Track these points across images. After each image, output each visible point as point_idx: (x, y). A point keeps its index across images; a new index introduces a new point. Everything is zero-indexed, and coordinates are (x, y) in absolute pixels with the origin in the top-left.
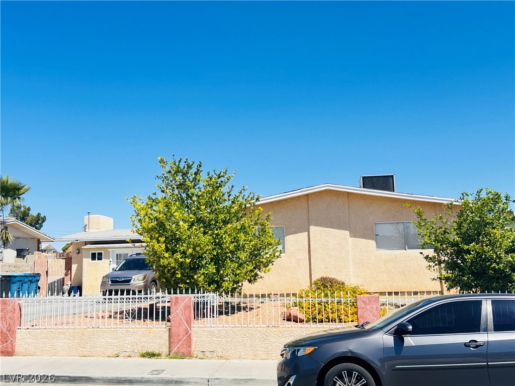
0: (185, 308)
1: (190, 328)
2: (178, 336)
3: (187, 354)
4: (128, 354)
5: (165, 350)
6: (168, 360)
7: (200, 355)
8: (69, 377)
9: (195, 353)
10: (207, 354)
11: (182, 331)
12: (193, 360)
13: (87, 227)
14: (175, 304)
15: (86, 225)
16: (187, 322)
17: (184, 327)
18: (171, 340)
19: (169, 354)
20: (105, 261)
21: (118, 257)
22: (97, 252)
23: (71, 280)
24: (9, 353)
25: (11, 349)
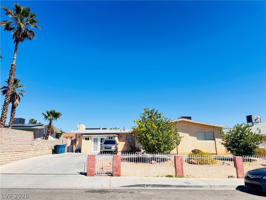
0: (181, 160)
1: (183, 167)
2: (179, 169)
3: (182, 176)
4: (161, 176)
5: (174, 175)
6: (176, 178)
7: (186, 176)
8: (162, 185)
9: (185, 176)
10: (189, 176)
11: (180, 168)
12: (184, 178)
13: (79, 128)
14: (177, 158)
15: (78, 128)
16: (181, 165)
17: (181, 167)
18: (177, 171)
19: (176, 176)
20: (90, 141)
21: (94, 139)
22: (87, 137)
23: (76, 147)
24: (119, 175)
25: (119, 174)
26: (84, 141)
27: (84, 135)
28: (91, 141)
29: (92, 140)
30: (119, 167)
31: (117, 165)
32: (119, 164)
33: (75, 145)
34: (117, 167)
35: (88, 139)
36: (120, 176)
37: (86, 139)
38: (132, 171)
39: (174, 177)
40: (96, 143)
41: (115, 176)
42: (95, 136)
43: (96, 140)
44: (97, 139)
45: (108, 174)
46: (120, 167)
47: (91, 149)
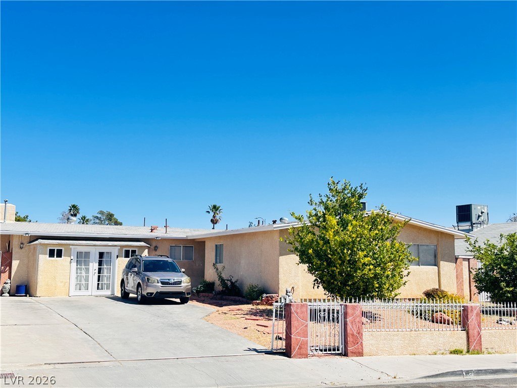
0: (477, 315)
1: (481, 330)
3: (479, 352)
4: (442, 352)
6: (468, 356)
7: (486, 351)
9: (483, 350)
10: (490, 350)
11: (476, 334)
12: (483, 355)
14: (471, 311)
17: (477, 330)
18: (470, 340)
19: (468, 352)
20: (64, 259)
21: (79, 255)
22: (56, 249)
23: (10, 278)
24: (360, 354)
25: (361, 350)
26: (44, 259)
27: (40, 241)
28: (69, 259)
29: (72, 258)
30: (359, 333)
31: (355, 328)
32: (358, 328)
33: (7, 273)
34: (355, 333)
35: (59, 254)
36: (363, 356)
37: (52, 253)
38: (384, 342)
39: (464, 353)
40: (83, 267)
41: (352, 356)
42: (82, 247)
43: (82, 258)
44: (87, 254)
45: (330, 350)
46: (362, 334)
47: (67, 284)
